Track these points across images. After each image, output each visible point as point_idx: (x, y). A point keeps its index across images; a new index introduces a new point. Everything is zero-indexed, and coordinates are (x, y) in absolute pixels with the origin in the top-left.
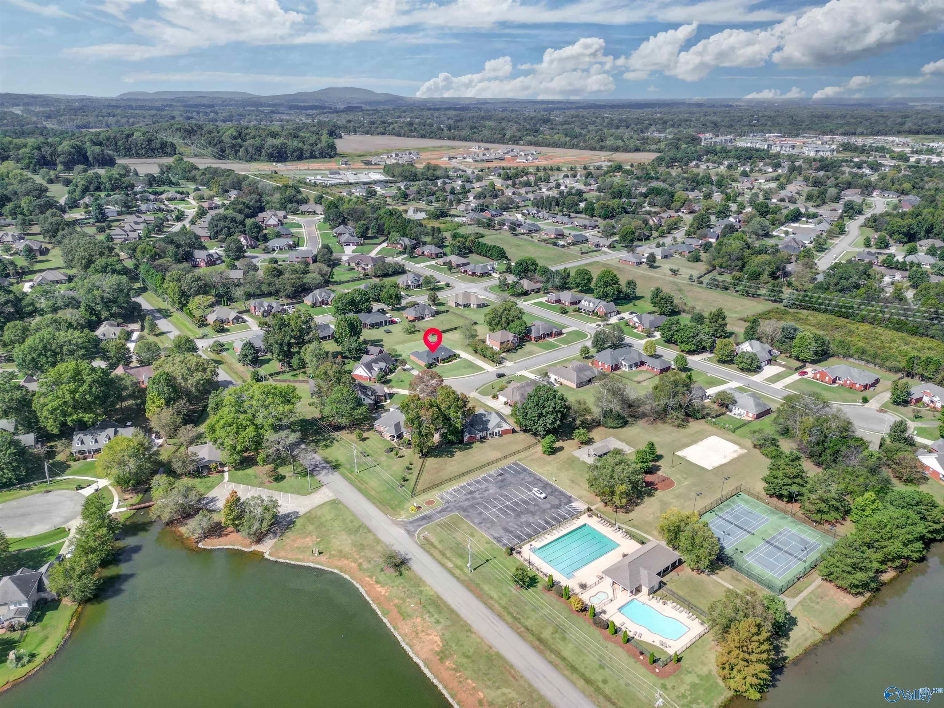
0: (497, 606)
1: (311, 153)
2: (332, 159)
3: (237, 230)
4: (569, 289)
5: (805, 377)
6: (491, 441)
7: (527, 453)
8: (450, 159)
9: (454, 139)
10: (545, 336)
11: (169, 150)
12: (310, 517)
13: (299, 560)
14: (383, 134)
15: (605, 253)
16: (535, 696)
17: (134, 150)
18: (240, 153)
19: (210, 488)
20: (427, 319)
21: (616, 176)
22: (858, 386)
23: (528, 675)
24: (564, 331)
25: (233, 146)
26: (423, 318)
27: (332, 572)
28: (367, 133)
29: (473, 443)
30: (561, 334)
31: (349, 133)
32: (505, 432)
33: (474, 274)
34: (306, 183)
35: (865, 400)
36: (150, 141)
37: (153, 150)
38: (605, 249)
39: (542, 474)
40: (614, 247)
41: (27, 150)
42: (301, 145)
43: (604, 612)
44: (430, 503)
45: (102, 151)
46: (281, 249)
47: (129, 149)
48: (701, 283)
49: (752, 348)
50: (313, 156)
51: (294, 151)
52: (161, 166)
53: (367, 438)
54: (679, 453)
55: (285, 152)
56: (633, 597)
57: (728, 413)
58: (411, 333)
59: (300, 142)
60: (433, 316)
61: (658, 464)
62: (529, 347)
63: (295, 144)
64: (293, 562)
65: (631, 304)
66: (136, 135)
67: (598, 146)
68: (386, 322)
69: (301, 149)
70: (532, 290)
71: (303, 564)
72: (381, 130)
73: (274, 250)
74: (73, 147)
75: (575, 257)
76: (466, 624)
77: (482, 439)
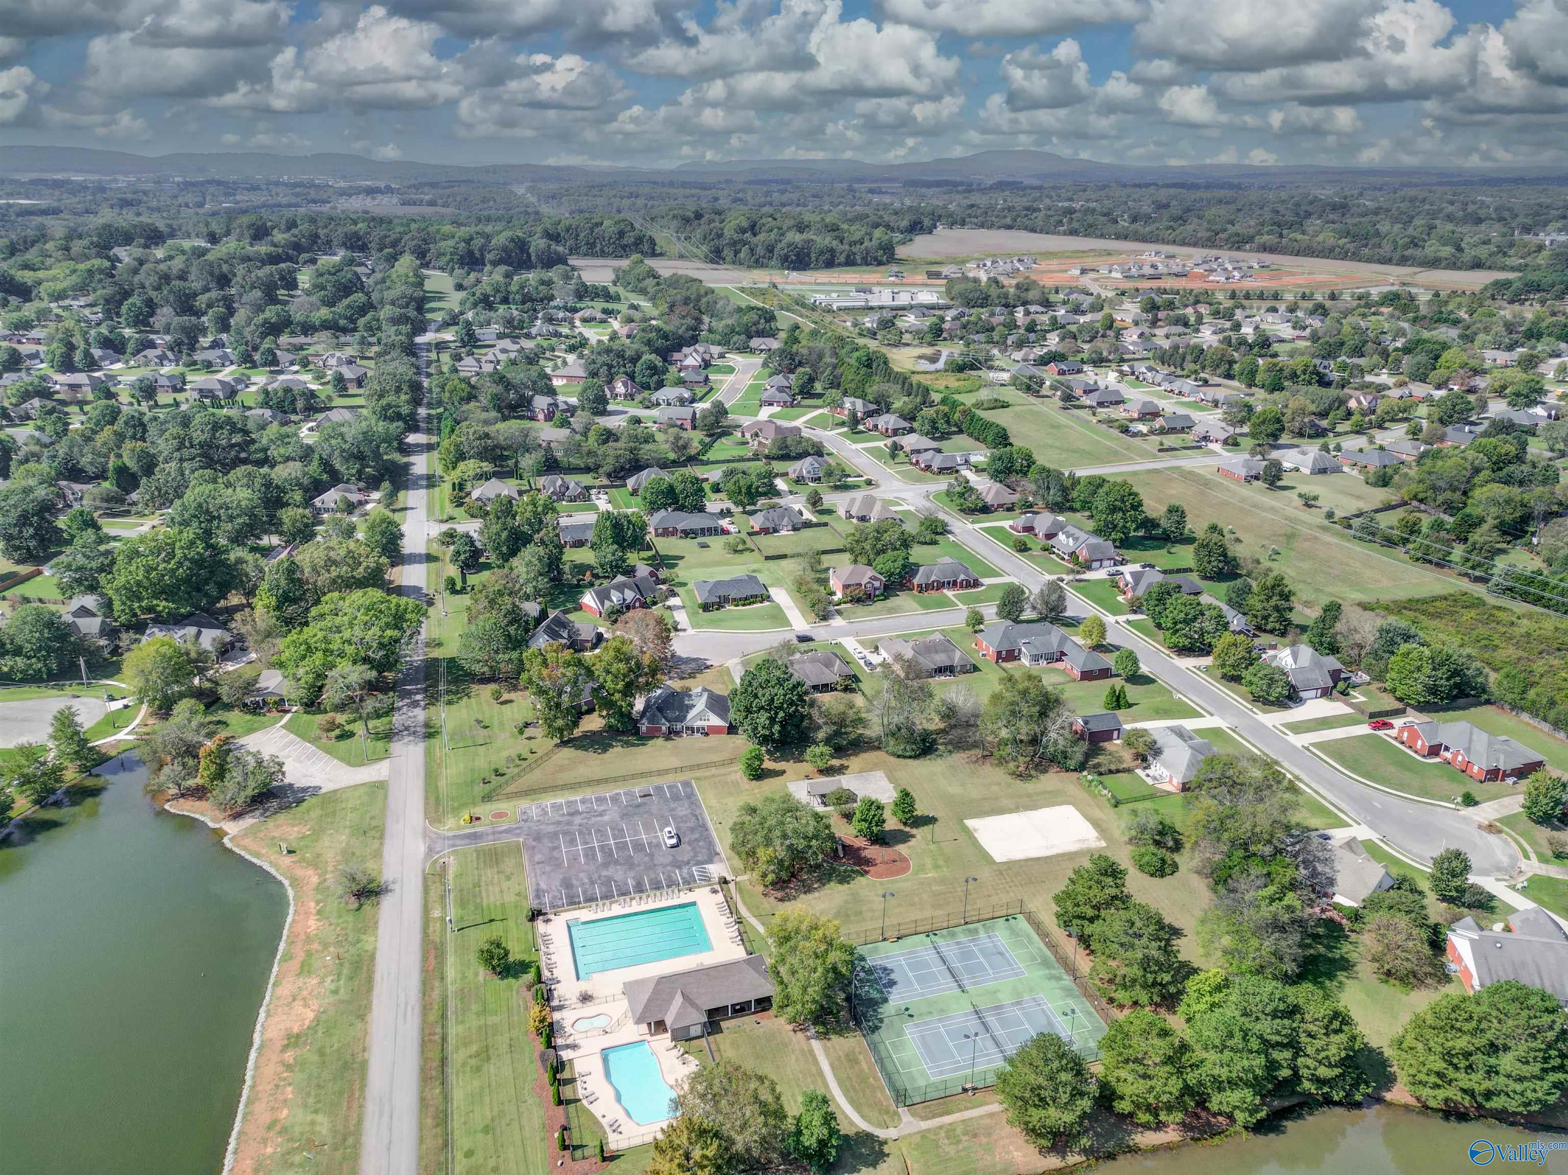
0: (436, 994)
1: (848, 256)
2: (882, 268)
3: (622, 370)
4: (1072, 510)
5: (1381, 733)
6: (685, 740)
7: (722, 771)
8: (1083, 271)
9: (1126, 238)
10: (941, 585)
11: (646, 247)
12: (333, 797)
13: (258, 855)
14: (1009, 227)
15: (1213, 453)
16: (350, 1141)
17: (599, 246)
18: (742, 255)
19: (250, 731)
20: (783, 533)
21: (1382, 314)
22: (1476, 769)
23: (371, 1107)
24: (986, 581)
25: (734, 243)
26: (776, 531)
27: (280, 883)
28: (982, 226)
29: (652, 738)
30: (976, 584)
31: (951, 225)
32: (715, 730)
33: (928, 467)
34: (804, 305)
35: (1469, 801)
36: (621, 234)
37: (624, 247)
38: (1216, 447)
39: (709, 807)
40: (1236, 444)
41: (451, 243)
42: (835, 243)
43: (574, 1047)
44: (500, 815)
45: (549, 246)
46: (669, 404)
47: (592, 245)
48: (1350, 527)
49: (1295, 661)
50: (850, 262)
51: (821, 253)
52: (616, 270)
53: (511, 701)
54: (970, 823)
55: (809, 255)
56: (648, 1037)
57: (1139, 772)
58: (736, 551)
59: (836, 238)
60: (795, 529)
61: (914, 831)
62: (903, 600)
63: (825, 241)
64: (248, 857)
65: (1164, 552)
66: (607, 223)
67: (1396, 256)
68: (716, 529)
69: (832, 251)
70: (1000, 506)
71: (255, 860)
72: (1008, 221)
73: (658, 404)
74: (512, 240)
75: (1145, 454)
76: (368, 1007)
77: (672, 734)
